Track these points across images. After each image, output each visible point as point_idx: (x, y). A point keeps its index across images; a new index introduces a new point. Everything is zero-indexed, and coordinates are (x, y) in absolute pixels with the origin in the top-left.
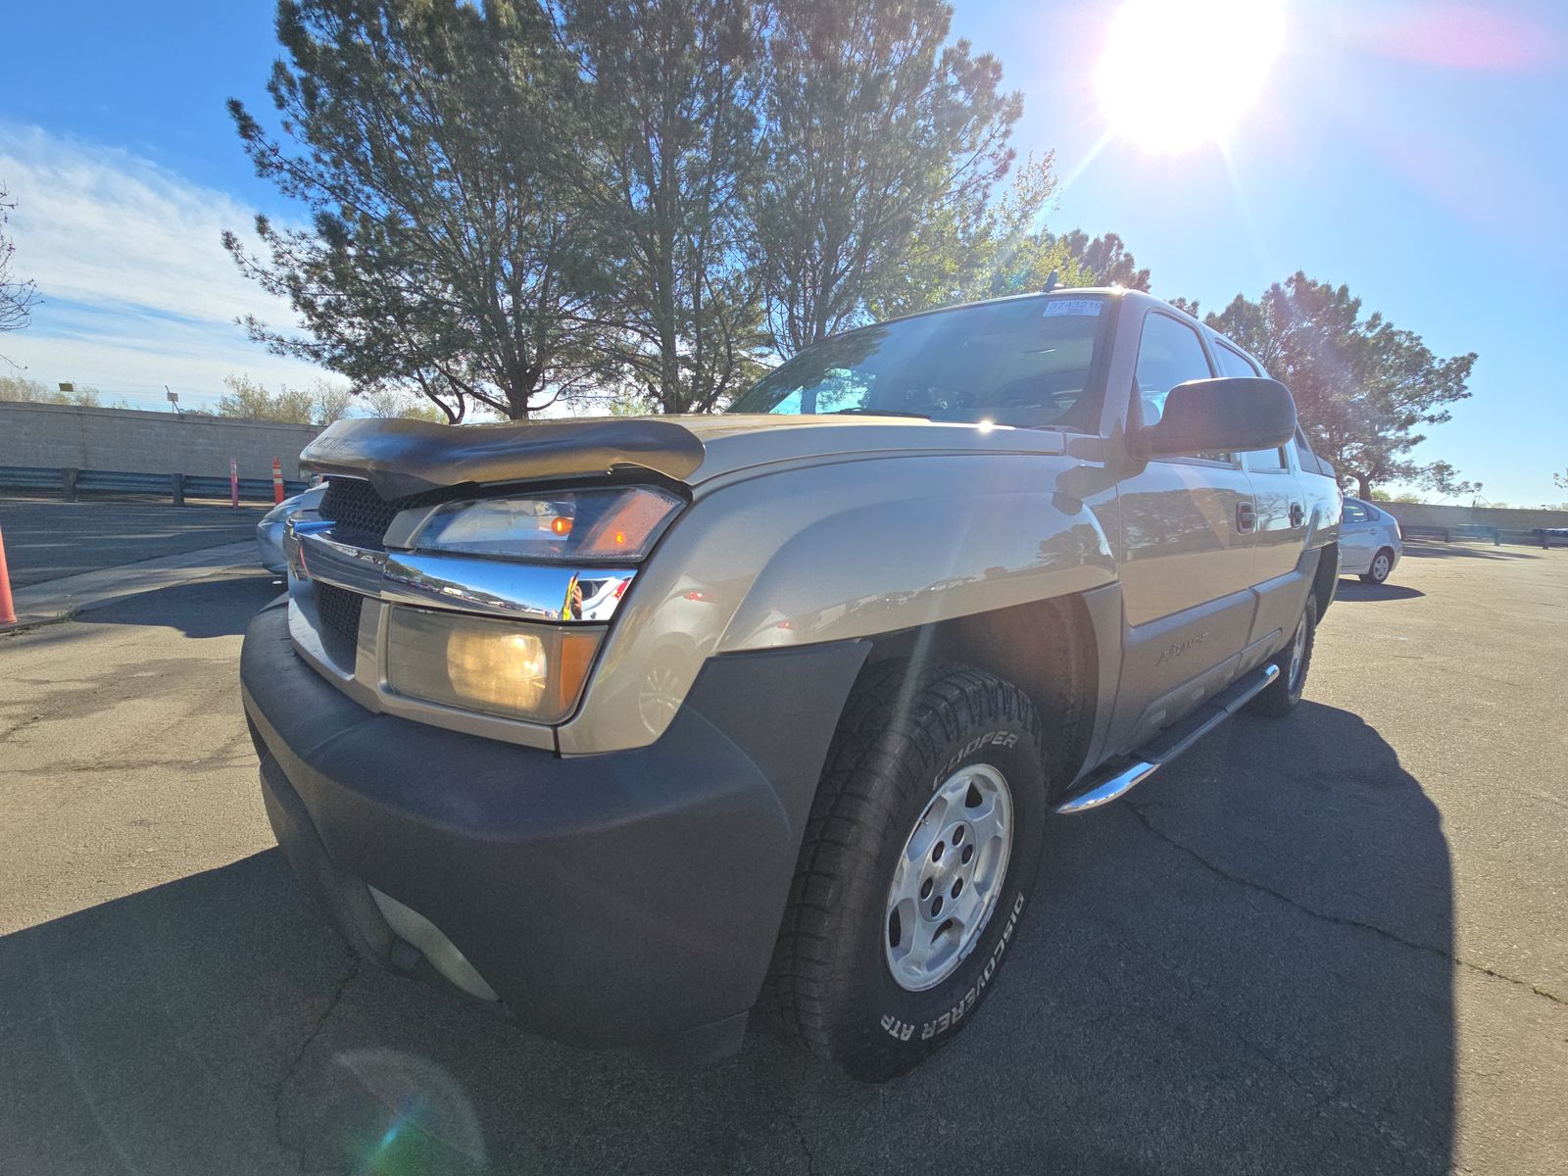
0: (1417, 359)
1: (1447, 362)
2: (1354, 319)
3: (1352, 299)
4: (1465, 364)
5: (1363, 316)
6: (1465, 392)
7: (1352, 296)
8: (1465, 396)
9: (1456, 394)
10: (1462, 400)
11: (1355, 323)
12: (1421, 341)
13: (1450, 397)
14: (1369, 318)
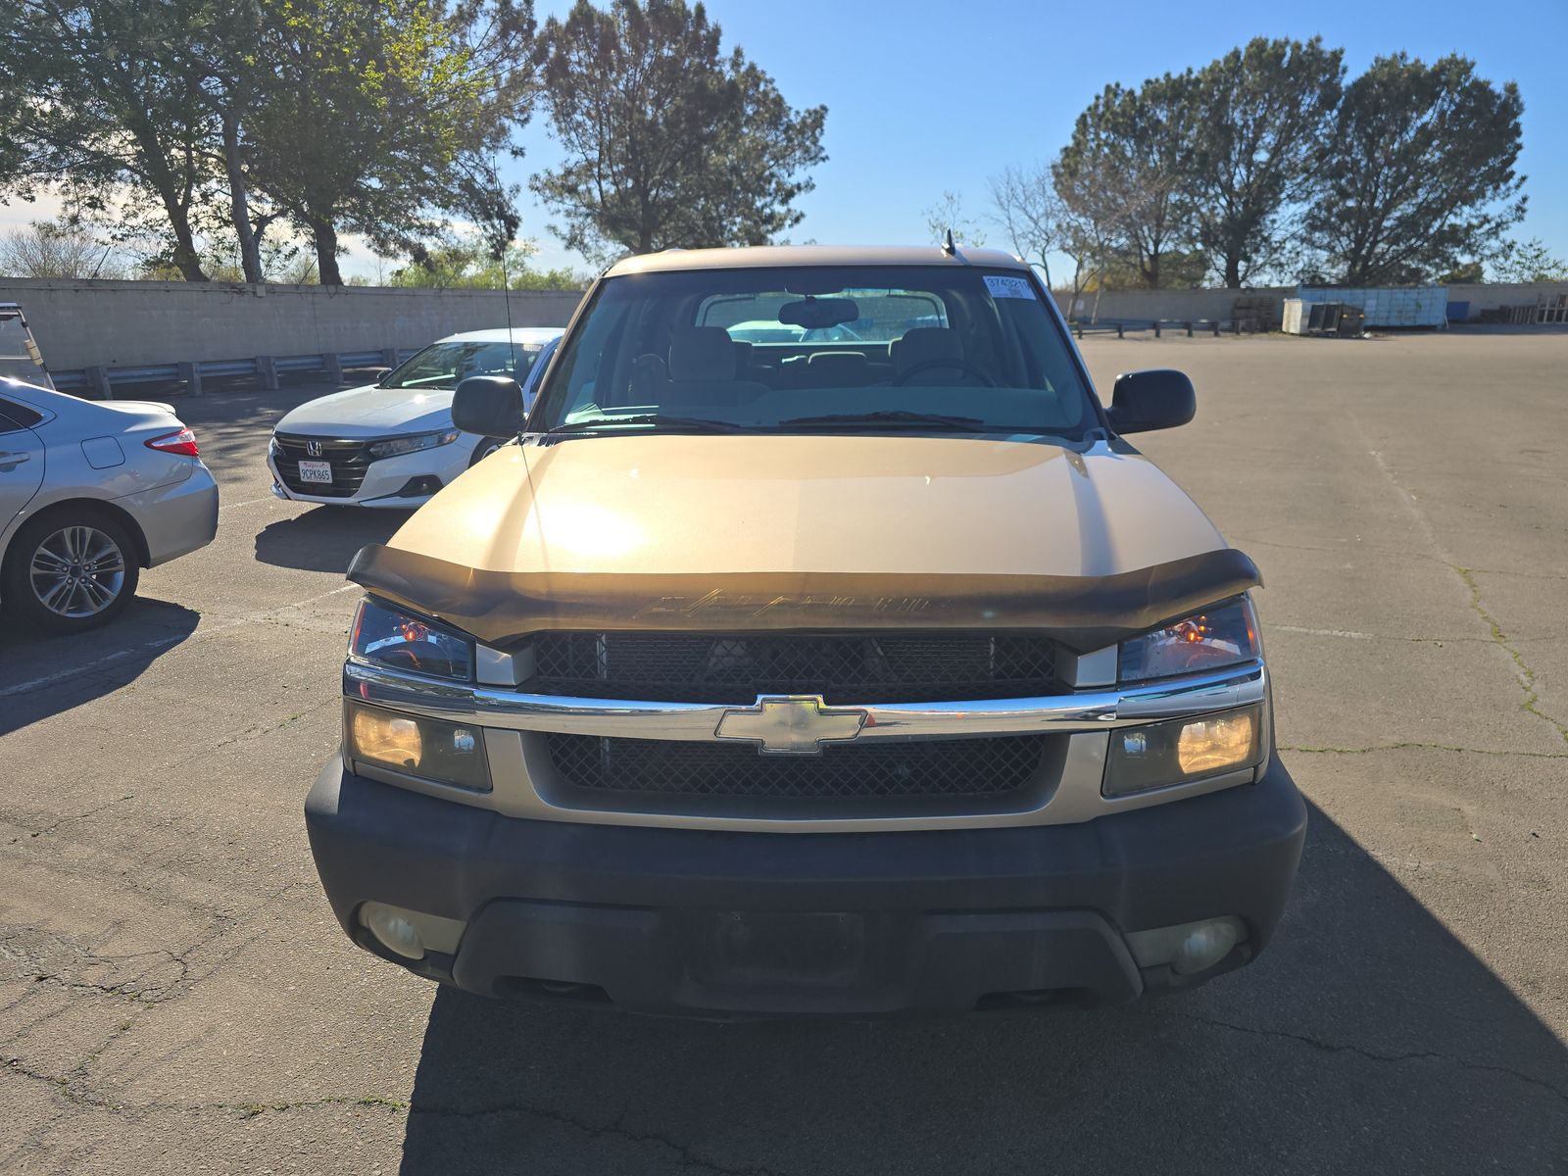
0: (776, 108)
1: (802, 114)
2: (716, 53)
3: (711, 25)
4: (818, 117)
5: (725, 50)
6: (823, 155)
7: (711, 19)
8: (823, 159)
9: (816, 156)
10: (821, 163)
11: (717, 58)
12: (775, 85)
13: (811, 159)
14: (731, 54)
